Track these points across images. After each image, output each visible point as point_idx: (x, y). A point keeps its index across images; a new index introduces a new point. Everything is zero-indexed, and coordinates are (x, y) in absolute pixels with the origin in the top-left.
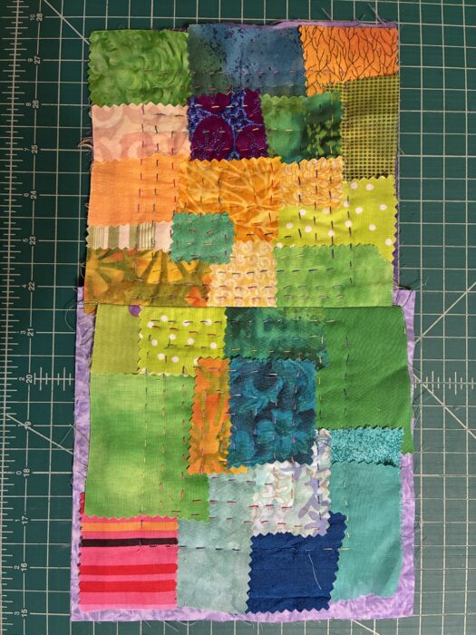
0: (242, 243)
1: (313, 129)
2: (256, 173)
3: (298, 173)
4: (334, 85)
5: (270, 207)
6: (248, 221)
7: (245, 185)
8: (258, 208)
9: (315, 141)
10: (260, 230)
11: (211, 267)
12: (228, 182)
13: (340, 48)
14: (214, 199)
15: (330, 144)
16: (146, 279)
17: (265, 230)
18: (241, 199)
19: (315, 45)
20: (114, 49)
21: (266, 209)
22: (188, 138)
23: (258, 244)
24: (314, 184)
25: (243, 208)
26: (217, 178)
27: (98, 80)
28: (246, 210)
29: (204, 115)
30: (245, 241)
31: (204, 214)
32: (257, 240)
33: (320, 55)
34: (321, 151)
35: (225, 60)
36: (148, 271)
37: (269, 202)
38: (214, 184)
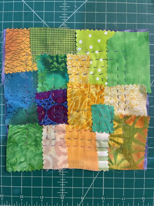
0: (105, 101)
1: (53, 68)
2: (73, 94)
3: (73, 75)
4: (33, 58)
5: (88, 88)
6: (95, 98)
7: (79, 99)
8: (89, 93)
9: (59, 67)
10: (99, 92)
11: (116, 114)
12: (78, 107)
13: (15, 55)
14: (85, 113)
15: (60, 60)
16: (121, 144)
17: (99, 90)
18: (85, 101)
19: (14, 67)
20: (16, 159)
21: (90, 90)
22: (58, 125)
23: (105, 93)
24: (79, 68)
25: (89, 100)
26: (75, 112)
27: (31, 167)
28: (90, 99)
29: (47, 118)
30: (104, 99)
31: (92, 118)
32: (103, 94)
33: (19, 65)
34: (63, 64)
35: (21, 108)
36: (118, 143)
37: (87, 88)
38: (79, 114)
